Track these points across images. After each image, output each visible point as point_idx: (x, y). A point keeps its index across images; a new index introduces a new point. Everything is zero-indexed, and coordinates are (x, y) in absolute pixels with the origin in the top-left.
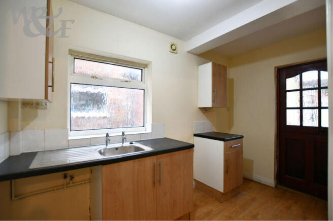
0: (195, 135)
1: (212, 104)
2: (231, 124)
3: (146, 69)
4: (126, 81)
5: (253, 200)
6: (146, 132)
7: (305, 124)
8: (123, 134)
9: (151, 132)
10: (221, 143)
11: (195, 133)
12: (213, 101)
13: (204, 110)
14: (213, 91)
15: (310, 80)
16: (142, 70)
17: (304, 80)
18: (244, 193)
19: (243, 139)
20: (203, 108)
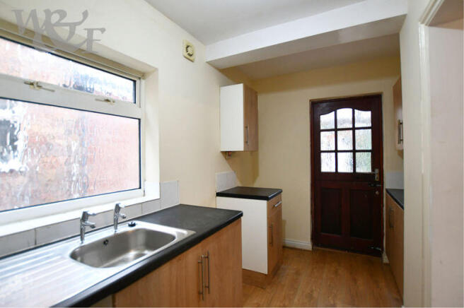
0: (219, 194)
1: (245, 147)
2: (255, 174)
3: (143, 81)
4: (107, 101)
5: (298, 273)
7: (341, 170)
8: (117, 207)
9: (159, 197)
10: (264, 203)
12: (246, 142)
13: (228, 155)
15: (344, 117)
16: (135, 82)
18: (283, 266)
19: (282, 193)
20: (226, 152)
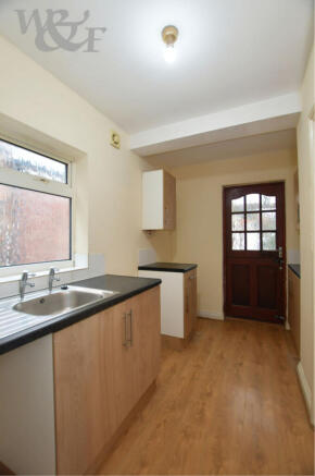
0: (140, 268)
1: (164, 226)
3: (74, 165)
4: (43, 180)
5: (211, 339)
6: (76, 268)
7: (249, 248)
8: (52, 272)
9: (87, 267)
10: (181, 275)
11: (141, 265)
12: (165, 222)
13: (150, 232)
14: (165, 208)
15: (253, 202)
16: (67, 165)
17: (248, 202)
18: (198, 333)
19: (197, 268)
